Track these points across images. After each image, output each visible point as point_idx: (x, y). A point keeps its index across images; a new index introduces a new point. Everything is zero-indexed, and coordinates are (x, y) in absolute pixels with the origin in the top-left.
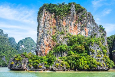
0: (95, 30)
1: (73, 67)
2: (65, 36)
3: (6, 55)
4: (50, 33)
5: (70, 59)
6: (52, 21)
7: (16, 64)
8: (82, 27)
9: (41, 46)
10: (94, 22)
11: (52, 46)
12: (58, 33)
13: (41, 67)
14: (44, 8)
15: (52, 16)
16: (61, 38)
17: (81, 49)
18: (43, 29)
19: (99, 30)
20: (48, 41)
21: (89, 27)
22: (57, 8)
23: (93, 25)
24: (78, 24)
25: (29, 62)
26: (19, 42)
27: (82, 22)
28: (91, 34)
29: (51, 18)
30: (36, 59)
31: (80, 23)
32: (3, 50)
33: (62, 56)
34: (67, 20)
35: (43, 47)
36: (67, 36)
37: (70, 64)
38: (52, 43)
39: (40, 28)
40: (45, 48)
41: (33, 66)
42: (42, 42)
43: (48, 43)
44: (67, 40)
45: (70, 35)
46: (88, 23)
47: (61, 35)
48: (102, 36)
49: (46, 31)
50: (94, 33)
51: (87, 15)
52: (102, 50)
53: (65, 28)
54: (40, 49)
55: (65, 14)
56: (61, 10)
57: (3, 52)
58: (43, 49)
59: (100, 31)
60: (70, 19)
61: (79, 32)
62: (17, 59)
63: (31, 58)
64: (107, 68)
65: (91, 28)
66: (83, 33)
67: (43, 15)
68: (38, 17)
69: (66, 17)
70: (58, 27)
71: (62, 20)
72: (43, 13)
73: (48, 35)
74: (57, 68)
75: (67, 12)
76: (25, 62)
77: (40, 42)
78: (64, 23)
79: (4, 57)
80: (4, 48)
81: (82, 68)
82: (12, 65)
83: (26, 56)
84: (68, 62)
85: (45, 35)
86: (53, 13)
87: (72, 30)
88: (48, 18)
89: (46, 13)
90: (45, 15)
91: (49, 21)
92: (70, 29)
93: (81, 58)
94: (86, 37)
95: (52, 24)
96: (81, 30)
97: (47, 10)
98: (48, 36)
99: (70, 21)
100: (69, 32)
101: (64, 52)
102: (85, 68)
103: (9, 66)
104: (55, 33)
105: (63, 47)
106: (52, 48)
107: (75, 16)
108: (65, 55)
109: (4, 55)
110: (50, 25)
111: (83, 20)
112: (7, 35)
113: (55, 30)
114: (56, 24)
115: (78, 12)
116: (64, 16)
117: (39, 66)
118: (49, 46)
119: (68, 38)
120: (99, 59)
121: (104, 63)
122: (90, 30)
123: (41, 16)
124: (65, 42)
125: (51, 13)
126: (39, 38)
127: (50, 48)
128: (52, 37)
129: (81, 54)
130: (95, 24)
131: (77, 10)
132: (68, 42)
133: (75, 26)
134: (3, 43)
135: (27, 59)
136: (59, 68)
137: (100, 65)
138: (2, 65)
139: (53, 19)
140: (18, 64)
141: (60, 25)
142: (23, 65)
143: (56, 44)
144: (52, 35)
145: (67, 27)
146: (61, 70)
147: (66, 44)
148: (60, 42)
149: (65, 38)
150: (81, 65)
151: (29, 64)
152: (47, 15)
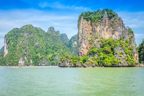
0: (124, 33)
1: (101, 64)
2: (99, 40)
3: (58, 54)
4: (87, 38)
5: (98, 59)
6: (89, 28)
7: (62, 63)
8: (113, 31)
9: (80, 48)
10: (123, 26)
11: (89, 48)
12: (93, 38)
13: (78, 64)
14: (82, 17)
15: (88, 23)
16: (95, 42)
17: (108, 51)
18: (82, 35)
19: (128, 32)
20: (85, 44)
21: (119, 31)
22: (93, 15)
23: (123, 29)
24: (110, 29)
25: (70, 62)
26: (71, 39)
27: (113, 27)
28: (121, 37)
29: (87, 25)
30: (75, 60)
31: (112, 28)
32: (56, 49)
33: (94, 57)
34: (100, 26)
35: (82, 49)
36: (100, 40)
37: (98, 63)
38: (89, 46)
39: (79, 34)
40: (84, 50)
41: (73, 64)
42: (81, 46)
43: (86, 46)
44: (100, 43)
45: (103, 39)
46: (118, 27)
47: (95, 40)
48: (130, 39)
49: (84, 37)
50: (123, 36)
51: (118, 21)
52: (125, 51)
53: (99, 33)
54: (80, 51)
55: (99, 21)
56: (95, 18)
57: (56, 51)
58: (82, 51)
59: (128, 34)
60: (103, 25)
61: (111, 36)
62: (62, 60)
63: (71, 59)
64: (127, 65)
65: (121, 31)
66: (114, 36)
67: (81, 23)
68: (78, 24)
69: (99, 23)
70: (94, 32)
71: (97, 26)
72: (81, 21)
73: (86, 39)
74: (88, 65)
75: (100, 19)
76: (68, 61)
77: (80, 46)
78: (98, 29)
79: (57, 56)
80: (56, 46)
81: (106, 65)
82: (60, 64)
83: (68, 58)
84: (97, 61)
85: (83, 40)
86: (90, 21)
87: (105, 34)
88: (85, 25)
89: (84, 21)
90: (82, 23)
91: (86, 28)
92: (103, 33)
93: (107, 58)
94: (116, 39)
95: (89, 30)
96: (112, 34)
97: (84, 19)
98: (85, 41)
99: (103, 27)
100: (102, 36)
101: (95, 53)
102: (108, 65)
103: (58, 64)
104: (91, 37)
105: (94, 50)
106: (89, 49)
107: (108, 22)
108: (96, 55)
109: (57, 54)
110: (87, 31)
111: (114, 25)
112: (58, 32)
113: (91, 35)
114: (92, 30)
115: (110, 18)
116: (98, 23)
117: (77, 64)
118: (87, 48)
119: (101, 41)
120: (120, 58)
121: (125, 61)
122: (120, 34)
123: (80, 24)
124: (99, 45)
125: (88, 21)
126: (79, 42)
127: (88, 50)
128: (88, 41)
129: (108, 55)
130: (125, 28)
131: (109, 16)
132: (101, 45)
133: (107, 30)
134: (55, 42)
135: (69, 59)
136: (89, 65)
137: (120, 63)
138: (56, 63)
139: (89, 26)
140: (63, 63)
141: (95, 31)
142: (66, 63)
143: (92, 46)
144: (88, 39)
145: (101, 32)
146: (90, 66)
147: (99, 46)
148: (95, 45)
149: (99, 41)
150: (105, 63)
151: (71, 63)
152: (84, 23)
